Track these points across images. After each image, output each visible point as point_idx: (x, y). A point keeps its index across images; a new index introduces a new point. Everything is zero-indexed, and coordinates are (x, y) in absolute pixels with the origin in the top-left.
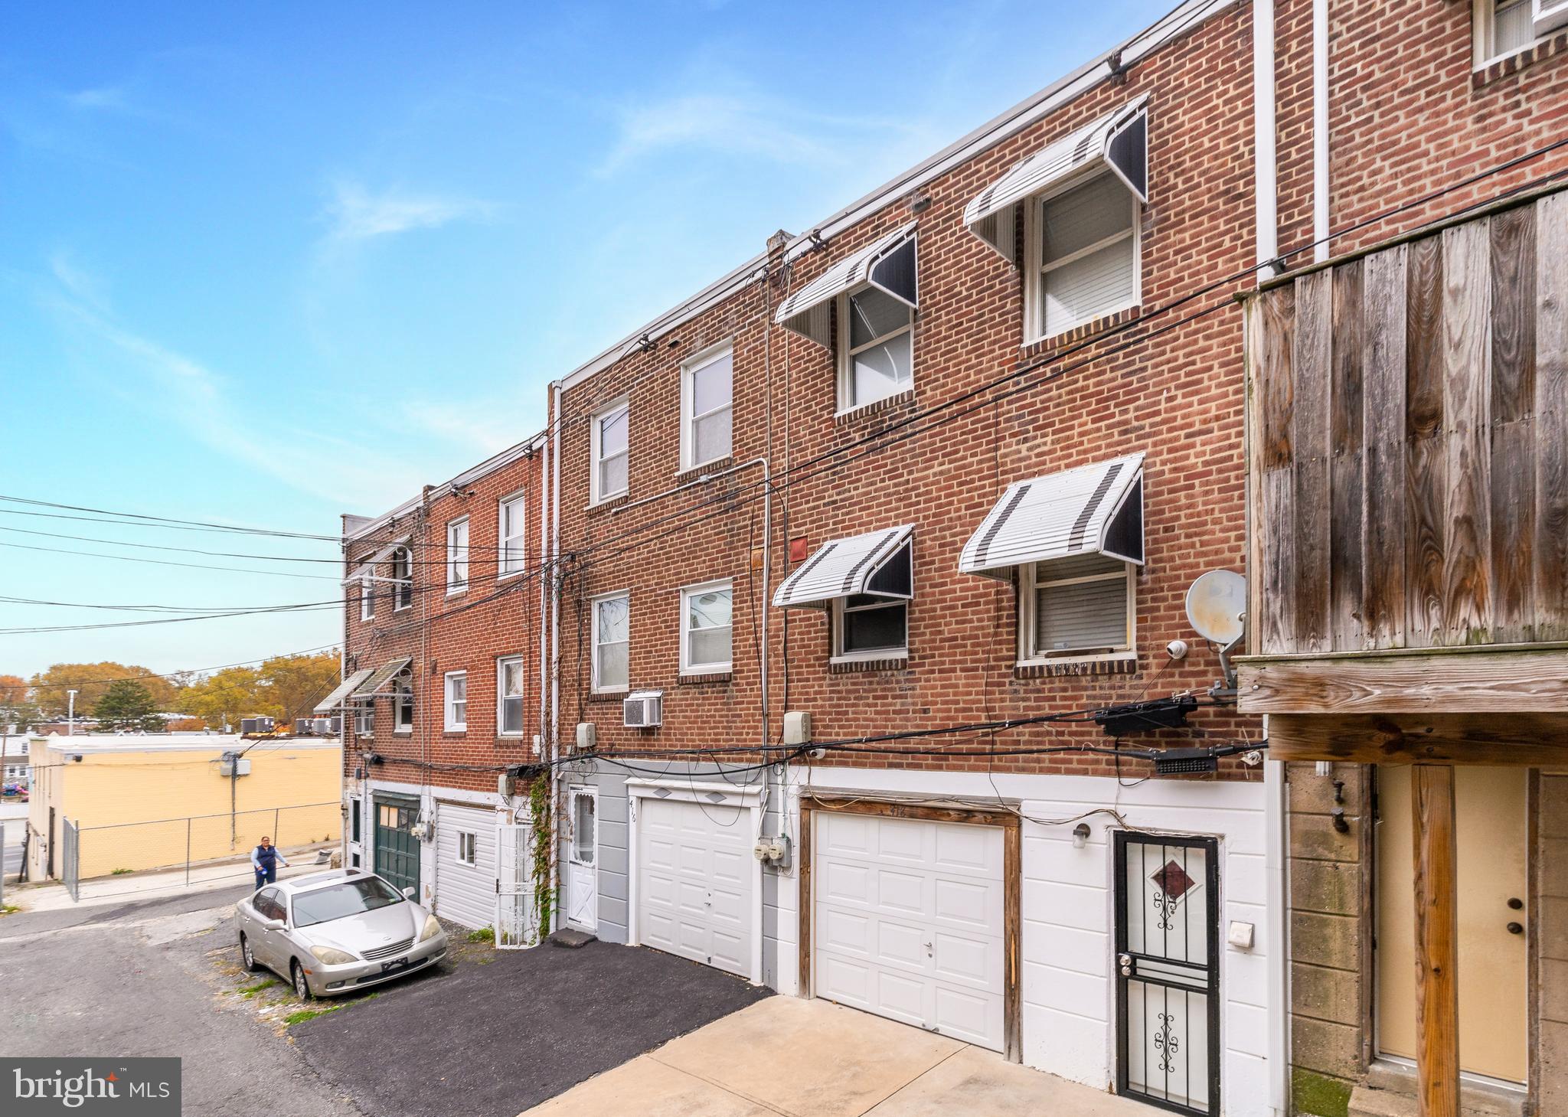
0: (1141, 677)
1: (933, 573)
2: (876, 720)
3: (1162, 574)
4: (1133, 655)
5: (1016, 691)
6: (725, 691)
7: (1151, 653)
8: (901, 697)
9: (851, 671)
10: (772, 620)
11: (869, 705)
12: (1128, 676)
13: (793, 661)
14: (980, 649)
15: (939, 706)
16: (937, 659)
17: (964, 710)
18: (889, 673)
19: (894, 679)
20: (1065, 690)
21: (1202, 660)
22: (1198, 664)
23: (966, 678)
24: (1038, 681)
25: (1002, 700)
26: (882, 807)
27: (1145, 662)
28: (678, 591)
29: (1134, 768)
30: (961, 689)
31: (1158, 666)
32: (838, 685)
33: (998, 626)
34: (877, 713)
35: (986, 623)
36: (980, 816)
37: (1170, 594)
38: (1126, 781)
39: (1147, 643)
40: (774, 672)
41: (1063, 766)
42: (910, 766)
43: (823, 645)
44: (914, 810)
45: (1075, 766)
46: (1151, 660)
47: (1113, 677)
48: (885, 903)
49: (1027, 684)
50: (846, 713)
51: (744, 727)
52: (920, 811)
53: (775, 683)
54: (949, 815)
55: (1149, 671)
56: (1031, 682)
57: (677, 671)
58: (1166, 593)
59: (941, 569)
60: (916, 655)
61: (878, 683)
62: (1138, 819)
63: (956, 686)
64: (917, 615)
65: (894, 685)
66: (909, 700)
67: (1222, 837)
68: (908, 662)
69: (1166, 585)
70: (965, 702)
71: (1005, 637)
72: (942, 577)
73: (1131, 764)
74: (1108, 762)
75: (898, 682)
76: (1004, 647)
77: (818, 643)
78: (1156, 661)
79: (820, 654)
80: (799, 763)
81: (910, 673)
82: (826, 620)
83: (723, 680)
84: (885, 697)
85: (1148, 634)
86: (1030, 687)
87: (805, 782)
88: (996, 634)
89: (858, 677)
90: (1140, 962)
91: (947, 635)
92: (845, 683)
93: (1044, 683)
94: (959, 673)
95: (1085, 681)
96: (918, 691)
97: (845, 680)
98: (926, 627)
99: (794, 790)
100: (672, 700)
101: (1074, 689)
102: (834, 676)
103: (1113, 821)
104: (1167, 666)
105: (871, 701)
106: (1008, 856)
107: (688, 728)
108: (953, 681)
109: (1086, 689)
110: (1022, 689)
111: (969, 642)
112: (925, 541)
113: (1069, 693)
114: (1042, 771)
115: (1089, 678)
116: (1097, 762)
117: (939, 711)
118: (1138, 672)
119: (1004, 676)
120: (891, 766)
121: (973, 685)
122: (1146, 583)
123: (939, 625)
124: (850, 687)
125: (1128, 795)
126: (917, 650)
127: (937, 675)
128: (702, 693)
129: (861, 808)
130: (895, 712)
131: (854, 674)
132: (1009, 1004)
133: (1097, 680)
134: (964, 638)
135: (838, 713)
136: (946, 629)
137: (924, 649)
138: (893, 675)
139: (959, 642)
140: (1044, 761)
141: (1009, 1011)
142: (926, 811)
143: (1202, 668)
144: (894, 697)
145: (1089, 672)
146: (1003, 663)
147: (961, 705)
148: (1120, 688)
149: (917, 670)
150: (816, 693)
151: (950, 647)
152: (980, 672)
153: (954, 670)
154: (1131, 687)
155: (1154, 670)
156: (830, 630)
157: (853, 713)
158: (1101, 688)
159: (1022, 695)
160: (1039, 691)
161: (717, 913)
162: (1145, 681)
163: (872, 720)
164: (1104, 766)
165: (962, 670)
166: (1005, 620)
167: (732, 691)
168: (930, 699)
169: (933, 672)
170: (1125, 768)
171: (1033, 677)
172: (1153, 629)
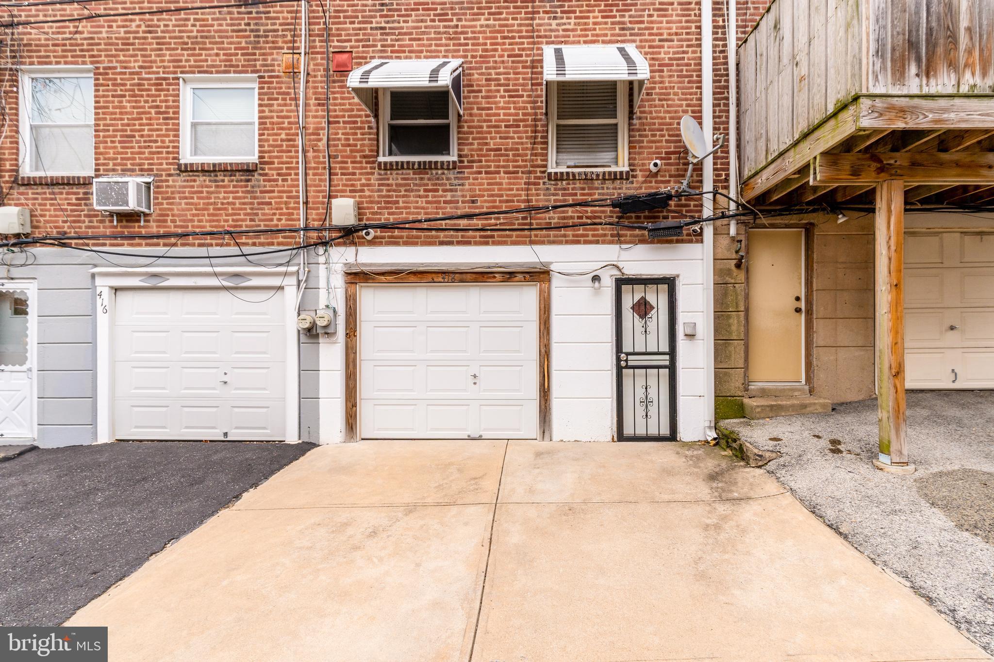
0: (632, 183)
1: (480, 99)
2: (428, 208)
3: (645, 121)
4: (626, 169)
5: (548, 189)
6: (248, 181)
7: (638, 168)
8: (451, 191)
9: (402, 168)
10: (310, 120)
11: (420, 196)
12: (624, 182)
13: (336, 157)
14: (520, 158)
15: (486, 198)
16: (484, 163)
17: (507, 201)
18: (440, 172)
19: (444, 176)
20: (583, 189)
21: (667, 174)
22: (665, 176)
23: (509, 178)
24: (564, 182)
25: (538, 195)
26: (433, 275)
27: (635, 173)
28: (178, 79)
29: (628, 238)
30: (504, 186)
31: (643, 176)
32: (388, 179)
33: (535, 143)
34: (427, 202)
35: (524, 140)
36: (520, 276)
37: (650, 133)
38: (624, 246)
39: (636, 162)
40: (313, 165)
41: (582, 239)
42: (459, 243)
43: (371, 145)
44: (464, 276)
45: (590, 238)
46: (638, 172)
47: (615, 182)
48: (432, 351)
49: (557, 184)
50: (398, 202)
51: (274, 214)
52: (469, 276)
53: (314, 175)
54: (495, 277)
55: (637, 179)
56: (559, 183)
57: (177, 159)
58: (647, 132)
59: (487, 97)
60: (465, 159)
61: (429, 179)
62: (632, 269)
63: (501, 184)
64: (466, 129)
65: (445, 181)
66: (459, 193)
67: (678, 276)
68: (458, 164)
69: (647, 128)
70: (507, 195)
71: (540, 151)
72: (488, 103)
73: (626, 236)
74: (612, 236)
75: (448, 179)
76: (539, 158)
77: (365, 143)
78: (641, 173)
79: (367, 153)
80: (344, 244)
81: (458, 172)
82: (374, 125)
83: (248, 170)
84: (437, 190)
85: (637, 156)
86: (559, 186)
87: (351, 260)
88: (533, 149)
89: (409, 174)
90: (630, 357)
91: (492, 146)
92: (394, 178)
93: (569, 184)
94: (502, 174)
95: (597, 184)
96: (467, 187)
97: (395, 176)
98: (474, 139)
99: (338, 268)
100: (167, 186)
101: (590, 189)
102: (383, 172)
103: (616, 272)
104: (648, 177)
105: (422, 193)
106: (542, 302)
107: (194, 215)
108: (498, 180)
109: (597, 189)
110: (552, 188)
111: (511, 153)
112: (473, 75)
113: (586, 191)
114: (567, 242)
115: (599, 182)
116: (605, 235)
117: (485, 201)
118: (631, 179)
119: (539, 178)
120: (442, 243)
121: (514, 184)
122: (635, 125)
123: (486, 138)
124: (400, 182)
125: (625, 255)
126: (466, 156)
127: (483, 175)
128: (216, 181)
129: (412, 278)
130: (445, 202)
131: (404, 171)
132: (543, 403)
133: (605, 184)
134: (506, 150)
135: (387, 202)
136: (492, 142)
137: (472, 156)
138: (443, 174)
139: (503, 152)
140: (568, 236)
141: (543, 407)
142: (474, 276)
143: (667, 178)
144: (444, 191)
145: (601, 178)
146: (538, 169)
147: (505, 198)
148: (620, 189)
149: (466, 170)
150: (363, 185)
151: (495, 155)
152: (520, 174)
153: (498, 173)
154: (627, 188)
155: (640, 179)
156: (378, 134)
157: (404, 202)
158: (608, 188)
159: (552, 191)
160: (565, 189)
161: (236, 389)
162: (634, 185)
163: (423, 208)
164: (609, 238)
165: (505, 173)
166: (539, 140)
167: (259, 181)
168: (478, 192)
169: (480, 173)
170: (622, 239)
171: (562, 180)
172: (640, 153)
